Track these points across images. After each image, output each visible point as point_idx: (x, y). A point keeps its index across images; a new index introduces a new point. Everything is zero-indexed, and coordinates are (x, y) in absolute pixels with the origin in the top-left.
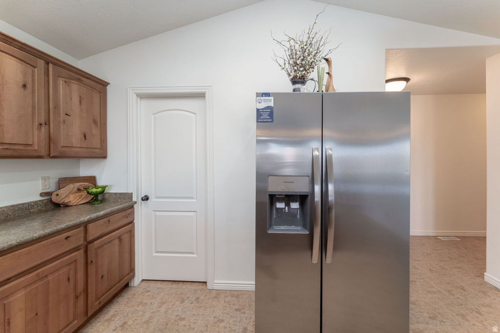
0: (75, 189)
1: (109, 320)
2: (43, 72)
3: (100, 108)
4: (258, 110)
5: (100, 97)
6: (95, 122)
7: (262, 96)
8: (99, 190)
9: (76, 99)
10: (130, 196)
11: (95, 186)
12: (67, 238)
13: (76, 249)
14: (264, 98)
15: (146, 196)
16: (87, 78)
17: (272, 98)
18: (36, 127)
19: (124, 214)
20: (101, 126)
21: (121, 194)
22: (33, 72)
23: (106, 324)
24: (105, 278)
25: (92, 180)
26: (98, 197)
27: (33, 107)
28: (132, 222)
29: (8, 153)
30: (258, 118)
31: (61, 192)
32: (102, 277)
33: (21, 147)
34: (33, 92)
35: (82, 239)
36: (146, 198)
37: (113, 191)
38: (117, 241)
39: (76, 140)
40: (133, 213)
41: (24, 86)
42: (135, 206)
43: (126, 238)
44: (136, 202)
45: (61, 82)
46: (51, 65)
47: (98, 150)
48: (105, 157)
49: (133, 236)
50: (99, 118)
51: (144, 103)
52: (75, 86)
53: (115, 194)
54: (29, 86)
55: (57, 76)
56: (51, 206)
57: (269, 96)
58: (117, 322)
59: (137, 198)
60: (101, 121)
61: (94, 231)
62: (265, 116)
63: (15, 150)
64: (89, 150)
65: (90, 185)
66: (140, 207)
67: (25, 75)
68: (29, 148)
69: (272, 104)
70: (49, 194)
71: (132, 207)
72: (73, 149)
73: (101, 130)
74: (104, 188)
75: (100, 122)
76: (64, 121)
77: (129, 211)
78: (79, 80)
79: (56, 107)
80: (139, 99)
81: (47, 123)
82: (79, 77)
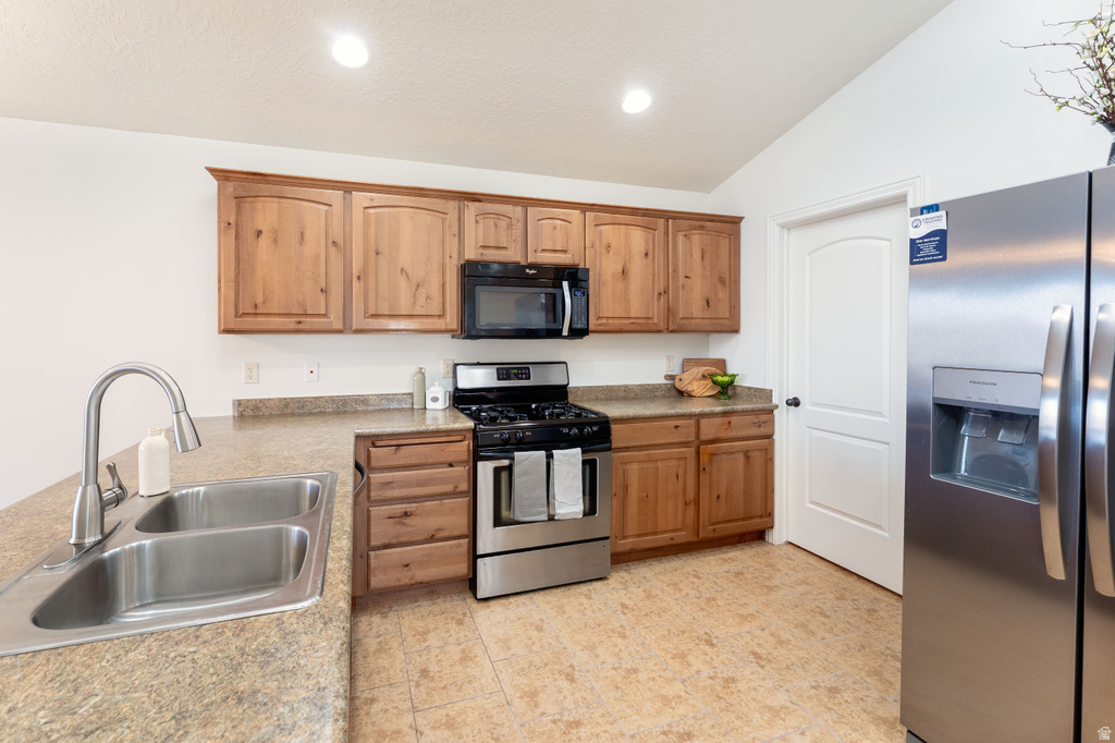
0: (700, 375)
1: (724, 560)
2: (662, 232)
3: (730, 257)
4: (913, 242)
5: (730, 242)
6: (722, 281)
7: (922, 214)
8: (726, 379)
9: (697, 254)
10: (768, 394)
11: (725, 374)
12: (676, 427)
13: (686, 444)
14: (926, 216)
15: (795, 399)
16: (712, 221)
17: (942, 213)
18: (655, 298)
19: (754, 419)
20: (730, 286)
21: (756, 389)
22: (654, 236)
23: (720, 562)
24: (723, 499)
25: (721, 364)
26: (726, 390)
27: (654, 275)
28: (770, 437)
29: (633, 327)
30: (912, 256)
31: (684, 376)
32: (718, 497)
33: (643, 321)
34: (654, 259)
35: (693, 434)
36: (795, 403)
37: (746, 384)
38: (741, 456)
39: (697, 309)
40: (771, 422)
41: (646, 254)
42: (776, 412)
43: (757, 457)
44: (777, 407)
45: (680, 237)
46: (670, 221)
47: (726, 321)
48: (736, 331)
49: (771, 459)
50: (727, 274)
51: (795, 236)
52: (696, 238)
53: (749, 388)
54: (650, 254)
55: (677, 230)
56: (674, 393)
57: (938, 210)
58: (734, 567)
59: (780, 399)
60: (730, 278)
61: (709, 429)
62: (929, 249)
63: (638, 324)
64: (715, 321)
65: (718, 371)
66: (785, 415)
67: (647, 242)
68: (650, 322)
69: (942, 225)
70: (672, 377)
71: (770, 412)
72: (694, 321)
73: (730, 292)
74: (735, 376)
75: (728, 281)
76: (683, 286)
77: (764, 417)
78: (702, 227)
79: (675, 271)
80: (785, 232)
81: (666, 292)
82: (701, 223)
